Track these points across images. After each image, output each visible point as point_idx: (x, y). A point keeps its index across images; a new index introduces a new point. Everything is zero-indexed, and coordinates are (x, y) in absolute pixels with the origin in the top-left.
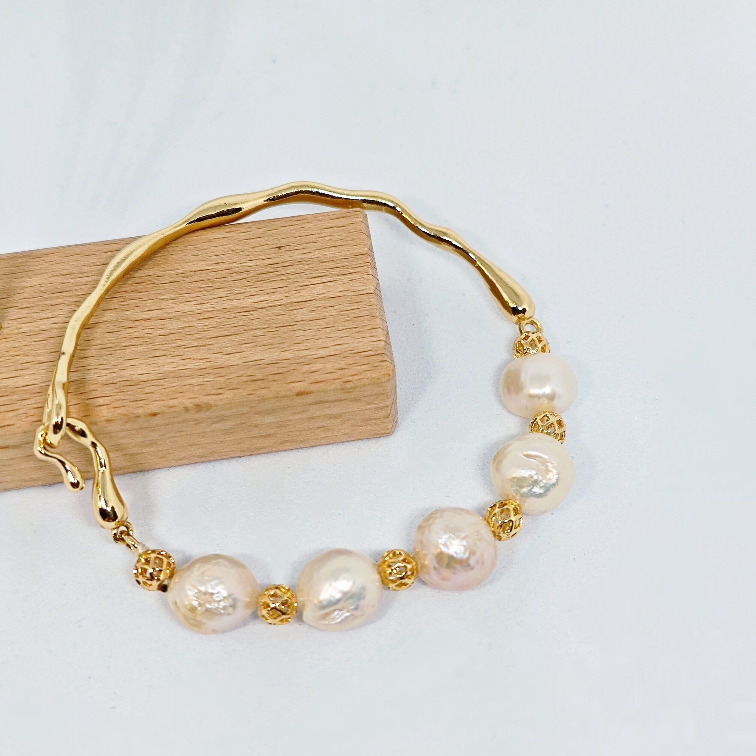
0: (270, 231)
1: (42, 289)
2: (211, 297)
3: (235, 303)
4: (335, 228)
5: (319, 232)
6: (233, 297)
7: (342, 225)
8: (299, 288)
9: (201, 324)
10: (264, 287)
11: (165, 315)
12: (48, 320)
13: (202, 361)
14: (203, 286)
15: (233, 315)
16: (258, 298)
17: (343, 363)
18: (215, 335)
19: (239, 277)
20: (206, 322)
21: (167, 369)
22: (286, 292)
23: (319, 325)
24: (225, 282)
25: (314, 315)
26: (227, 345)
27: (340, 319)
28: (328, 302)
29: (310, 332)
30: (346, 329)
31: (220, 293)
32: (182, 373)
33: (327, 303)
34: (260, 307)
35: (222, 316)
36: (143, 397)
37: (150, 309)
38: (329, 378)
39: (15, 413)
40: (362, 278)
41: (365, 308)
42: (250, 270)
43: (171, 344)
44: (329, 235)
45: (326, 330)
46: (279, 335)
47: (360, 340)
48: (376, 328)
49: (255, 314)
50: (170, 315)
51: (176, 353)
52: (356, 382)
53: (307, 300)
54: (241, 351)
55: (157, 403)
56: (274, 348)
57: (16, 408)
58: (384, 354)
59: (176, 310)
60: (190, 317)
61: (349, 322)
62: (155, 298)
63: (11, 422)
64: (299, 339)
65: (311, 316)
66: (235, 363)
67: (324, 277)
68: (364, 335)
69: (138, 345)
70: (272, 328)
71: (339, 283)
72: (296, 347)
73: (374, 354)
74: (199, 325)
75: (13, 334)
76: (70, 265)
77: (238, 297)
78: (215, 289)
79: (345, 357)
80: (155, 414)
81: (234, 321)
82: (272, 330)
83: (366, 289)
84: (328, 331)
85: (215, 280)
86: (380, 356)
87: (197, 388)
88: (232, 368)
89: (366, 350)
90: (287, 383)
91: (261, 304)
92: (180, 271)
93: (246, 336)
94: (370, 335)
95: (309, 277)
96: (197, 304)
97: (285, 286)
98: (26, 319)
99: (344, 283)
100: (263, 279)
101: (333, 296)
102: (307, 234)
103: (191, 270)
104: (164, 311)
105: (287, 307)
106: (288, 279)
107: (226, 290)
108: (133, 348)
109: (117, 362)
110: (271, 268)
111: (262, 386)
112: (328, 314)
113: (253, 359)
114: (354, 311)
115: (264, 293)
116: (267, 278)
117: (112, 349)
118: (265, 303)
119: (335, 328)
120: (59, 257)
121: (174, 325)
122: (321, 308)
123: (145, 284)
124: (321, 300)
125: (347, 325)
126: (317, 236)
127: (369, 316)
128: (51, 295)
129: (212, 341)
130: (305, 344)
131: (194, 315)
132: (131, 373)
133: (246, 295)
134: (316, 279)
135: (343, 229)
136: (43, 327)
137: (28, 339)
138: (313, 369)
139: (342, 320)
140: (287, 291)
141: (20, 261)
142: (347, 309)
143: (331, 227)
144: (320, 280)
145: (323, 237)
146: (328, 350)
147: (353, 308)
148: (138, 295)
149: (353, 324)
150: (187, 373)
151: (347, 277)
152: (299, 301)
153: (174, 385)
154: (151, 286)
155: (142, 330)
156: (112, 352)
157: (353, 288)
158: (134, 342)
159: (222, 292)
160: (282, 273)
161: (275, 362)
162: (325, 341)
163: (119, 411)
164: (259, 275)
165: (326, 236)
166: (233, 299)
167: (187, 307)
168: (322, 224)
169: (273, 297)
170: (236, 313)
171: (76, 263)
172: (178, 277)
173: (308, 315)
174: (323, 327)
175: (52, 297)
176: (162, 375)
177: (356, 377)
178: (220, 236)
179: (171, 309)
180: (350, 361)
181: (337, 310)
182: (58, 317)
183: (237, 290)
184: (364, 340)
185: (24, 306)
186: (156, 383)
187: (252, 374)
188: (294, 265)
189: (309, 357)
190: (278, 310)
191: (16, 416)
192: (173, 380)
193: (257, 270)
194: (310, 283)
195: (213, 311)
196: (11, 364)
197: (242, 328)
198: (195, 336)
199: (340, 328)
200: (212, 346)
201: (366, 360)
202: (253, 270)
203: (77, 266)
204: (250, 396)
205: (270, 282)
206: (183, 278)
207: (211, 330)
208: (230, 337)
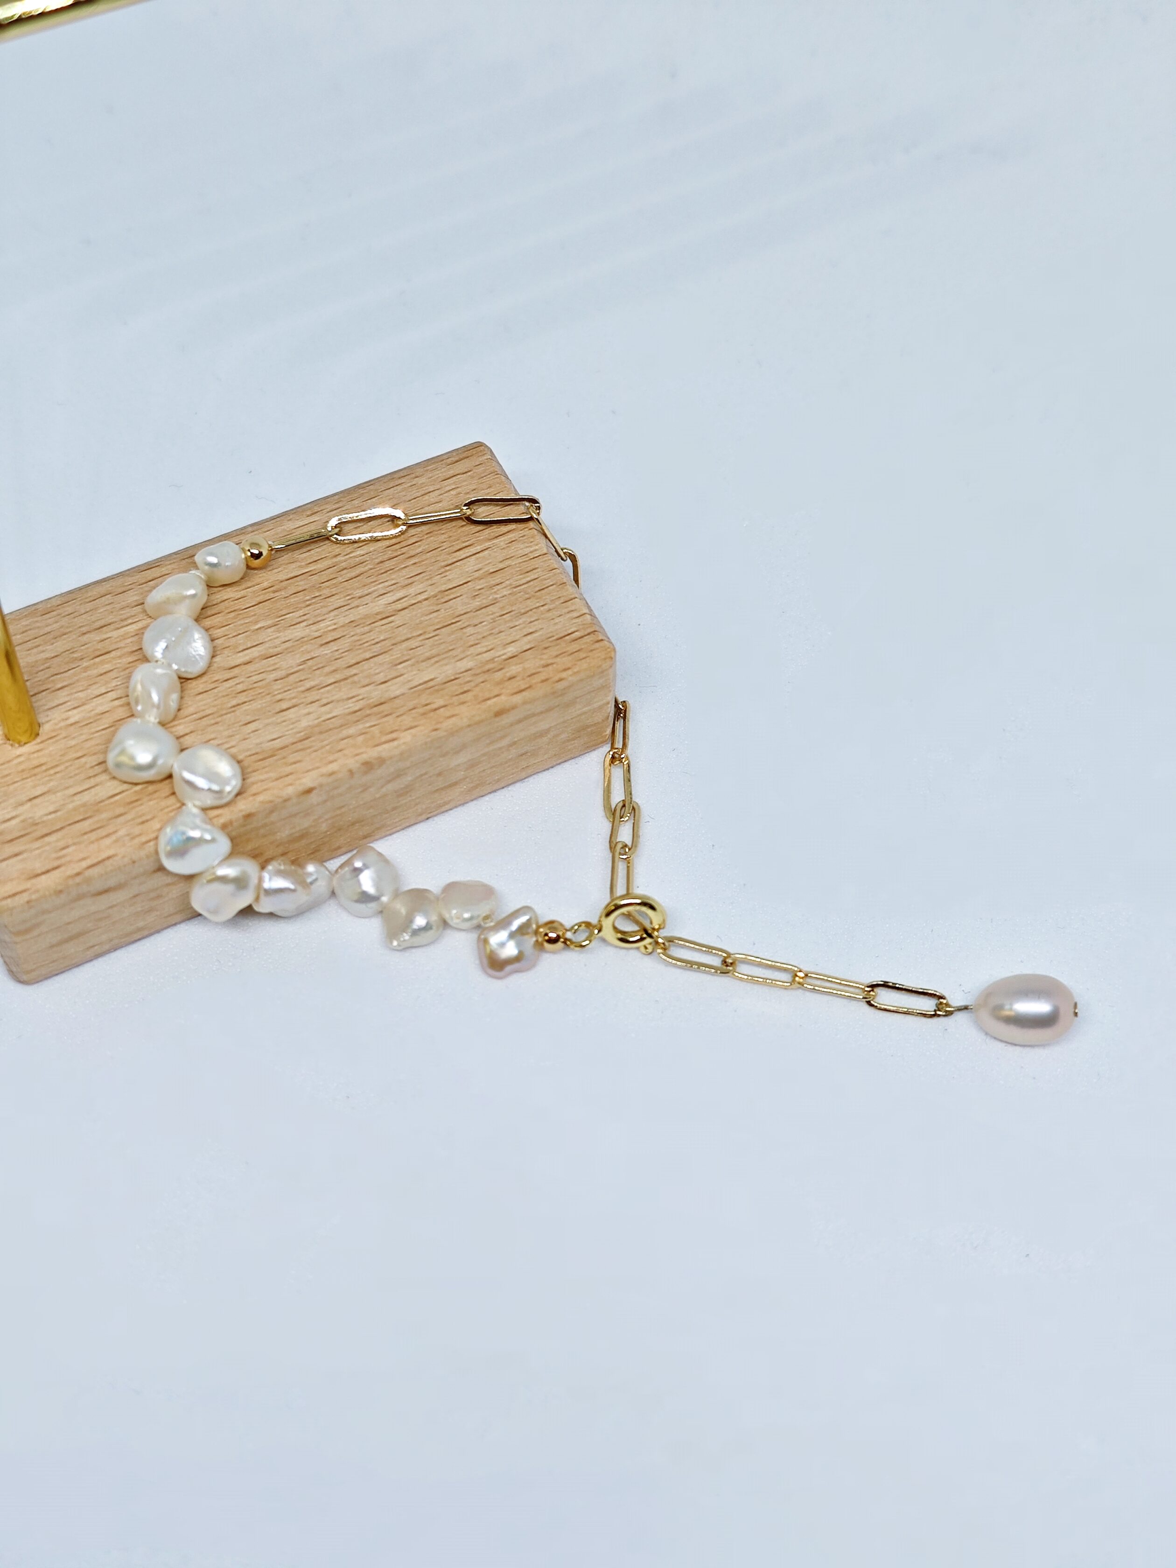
0: (369, 501)
1: (75, 655)
2: (325, 610)
3: (362, 610)
4: (459, 476)
5: (438, 487)
6: (356, 603)
7: (466, 470)
8: (443, 570)
9: (327, 651)
10: (393, 579)
11: (271, 650)
12: (103, 698)
13: (350, 701)
14: (308, 598)
15: (367, 629)
16: (393, 595)
17: (545, 657)
18: (354, 661)
19: (353, 574)
20: (334, 646)
21: (307, 724)
22: (427, 580)
23: (492, 614)
24: (335, 585)
25: (479, 601)
26: (377, 671)
27: (517, 599)
28: (490, 579)
29: (483, 626)
30: (531, 610)
31: (336, 602)
32: (330, 724)
33: (490, 581)
34: (400, 608)
35: (352, 633)
36: (289, 769)
37: (245, 647)
38: (534, 681)
39: (114, 837)
40: (524, 536)
41: (545, 576)
42: (364, 560)
43: (296, 688)
44: (454, 487)
45: (504, 619)
46: (442, 641)
47: (557, 621)
48: (571, 600)
49: (398, 619)
50: (278, 649)
51: (310, 699)
52: (570, 678)
53: (461, 583)
54: (399, 674)
55: (310, 773)
56: (443, 659)
57: (111, 831)
58: (595, 631)
59: (284, 639)
60: (307, 644)
61: (531, 600)
62: (246, 630)
63: (110, 852)
64: (473, 639)
65: (477, 603)
66: (398, 693)
67: (471, 547)
68: (559, 613)
69: (250, 701)
70: (429, 633)
71: (495, 550)
72: (472, 650)
73: (583, 635)
74: (326, 652)
75: (61, 729)
76: (101, 612)
77: (363, 602)
78: (326, 598)
79: (546, 648)
80: (309, 791)
81: (372, 635)
82: (431, 635)
83: (536, 550)
84: (508, 619)
85: (321, 585)
86: (592, 635)
87: (361, 738)
88: (397, 701)
89: (570, 632)
90: (479, 703)
91: (400, 603)
92: (266, 584)
93: (396, 654)
94: (566, 610)
95: (450, 552)
96: (310, 625)
97: (422, 571)
98: (69, 703)
99: (502, 549)
100: (388, 569)
101: (495, 570)
102: (423, 492)
103: (281, 579)
104: (267, 645)
105: (437, 599)
106: (423, 561)
107: (342, 596)
108: (245, 707)
109: (230, 731)
110: (392, 551)
111: (448, 714)
112: (498, 596)
113: (421, 681)
114: (532, 583)
115: (397, 587)
116: (393, 565)
117: (215, 715)
118: (405, 601)
119: (516, 612)
120: (81, 604)
121: (290, 662)
122: (486, 589)
123: (222, 614)
124: (480, 578)
125: (531, 604)
126: (437, 492)
127: (554, 586)
128: (92, 661)
129: (353, 671)
130: (483, 644)
131: (312, 641)
132: (258, 741)
133: (374, 597)
134: (461, 552)
135: (469, 476)
136: (100, 709)
137: (85, 730)
138: (508, 675)
139: (520, 599)
140: (428, 577)
141: (24, 623)
142: (521, 583)
143: (452, 475)
144: (468, 552)
145: (446, 492)
146: (518, 644)
147: (529, 579)
148: (220, 632)
149: (538, 600)
150: (337, 722)
151: (503, 539)
152: (451, 587)
153: (325, 743)
154: (232, 614)
155: (248, 679)
156: (219, 719)
157: (518, 553)
158: (242, 698)
159: (337, 599)
160: (412, 553)
161: (453, 678)
162: (509, 633)
163: (261, 798)
164: (379, 565)
165: (451, 490)
166: (358, 606)
167: (298, 632)
168: (438, 474)
169: (412, 590)
170: (370, 624)
171: (108, 607)
172: (265, 594)
173: (471, 604)
174: (498, 614)
175: (94, 664)
176: (302, 734)
177: (570, 672)
178: (301, 523)
179: (275, 641)
180: (554, 651)
181: (509, 588)
182: (117, 689)
183: (358, 593)
184: (562, 620)
185: (59, 686)
186: (300, 746)
187: (428, 702)
188: (423, 539)
189: (496, 659)
190: (426, 607)
191: (116, 841)
192: (322, 737)
193: (375, 559)
194: (455, 560)
195: (336, 629)
196: (77, 772)
197: (388, 643)
198: (327, 669)
199: (523, 611)
200: (356, 678)
201: (575, 646)
202: (368, 559)
203: (112, 612)
204: (434, 733)
205: (399, 570)
206: (274, 593)
207: (346, 656)
208: (375, 659)
